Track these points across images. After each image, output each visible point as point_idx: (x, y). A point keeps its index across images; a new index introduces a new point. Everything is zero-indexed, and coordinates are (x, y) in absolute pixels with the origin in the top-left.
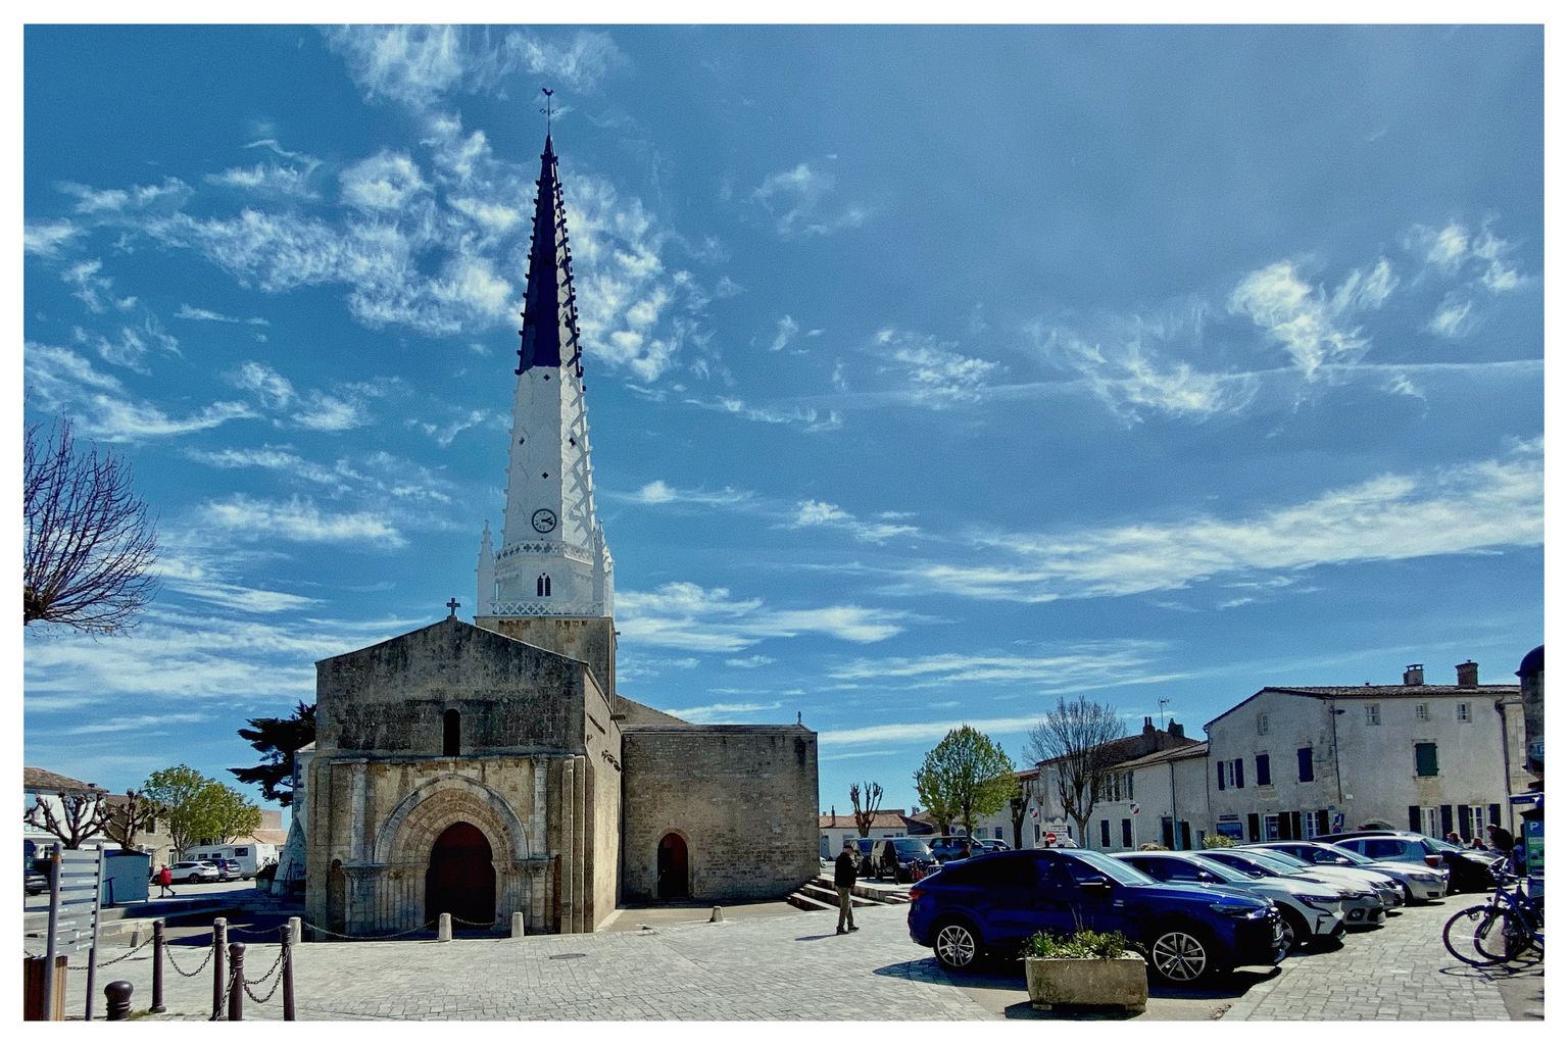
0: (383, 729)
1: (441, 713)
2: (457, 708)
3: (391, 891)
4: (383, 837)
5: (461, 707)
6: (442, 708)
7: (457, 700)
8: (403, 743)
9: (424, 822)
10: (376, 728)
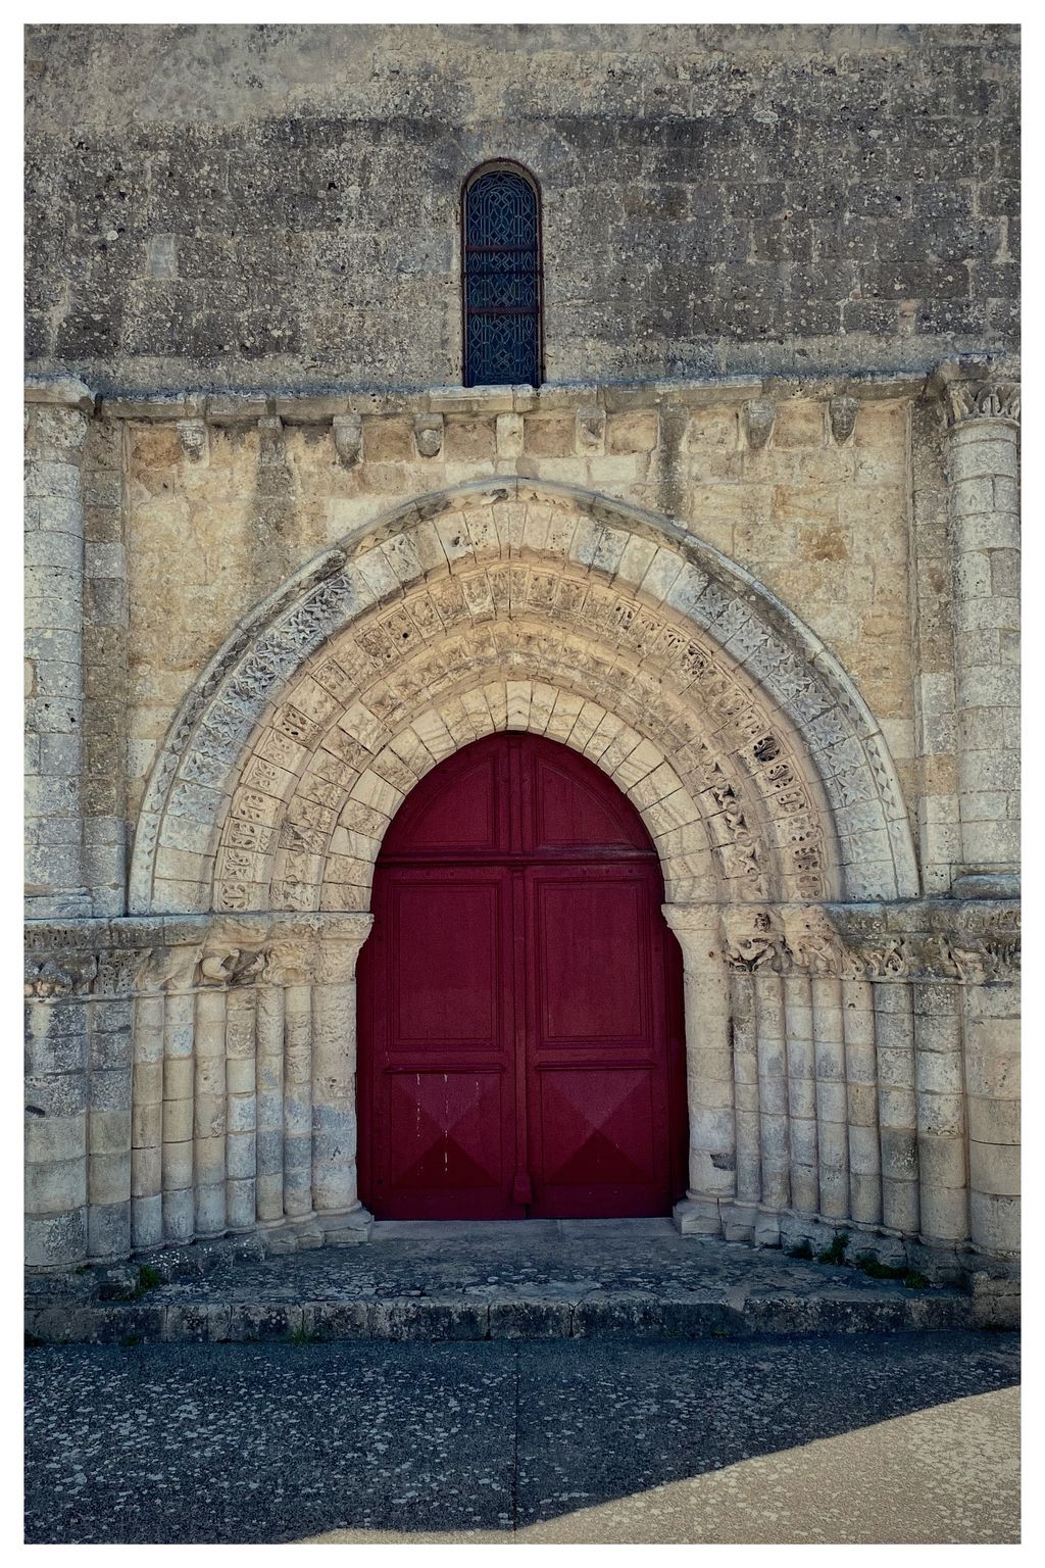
0: (162, 257)
1: (444, 176)
2: (528, 156)
3: (210, 1046)
4: (174, 780)
5: (547, 149)
6: (453, 154)
7: (524, 116)
8: (261, 326)
9: (360, 721)
10: (126, 258)
